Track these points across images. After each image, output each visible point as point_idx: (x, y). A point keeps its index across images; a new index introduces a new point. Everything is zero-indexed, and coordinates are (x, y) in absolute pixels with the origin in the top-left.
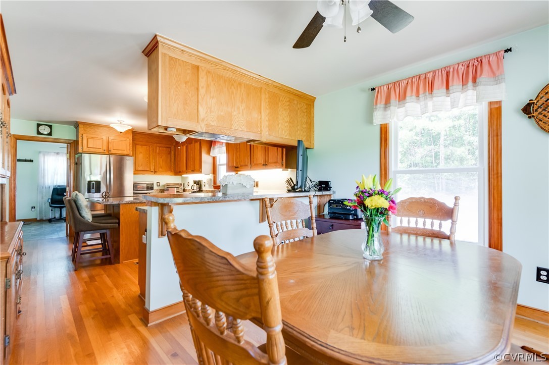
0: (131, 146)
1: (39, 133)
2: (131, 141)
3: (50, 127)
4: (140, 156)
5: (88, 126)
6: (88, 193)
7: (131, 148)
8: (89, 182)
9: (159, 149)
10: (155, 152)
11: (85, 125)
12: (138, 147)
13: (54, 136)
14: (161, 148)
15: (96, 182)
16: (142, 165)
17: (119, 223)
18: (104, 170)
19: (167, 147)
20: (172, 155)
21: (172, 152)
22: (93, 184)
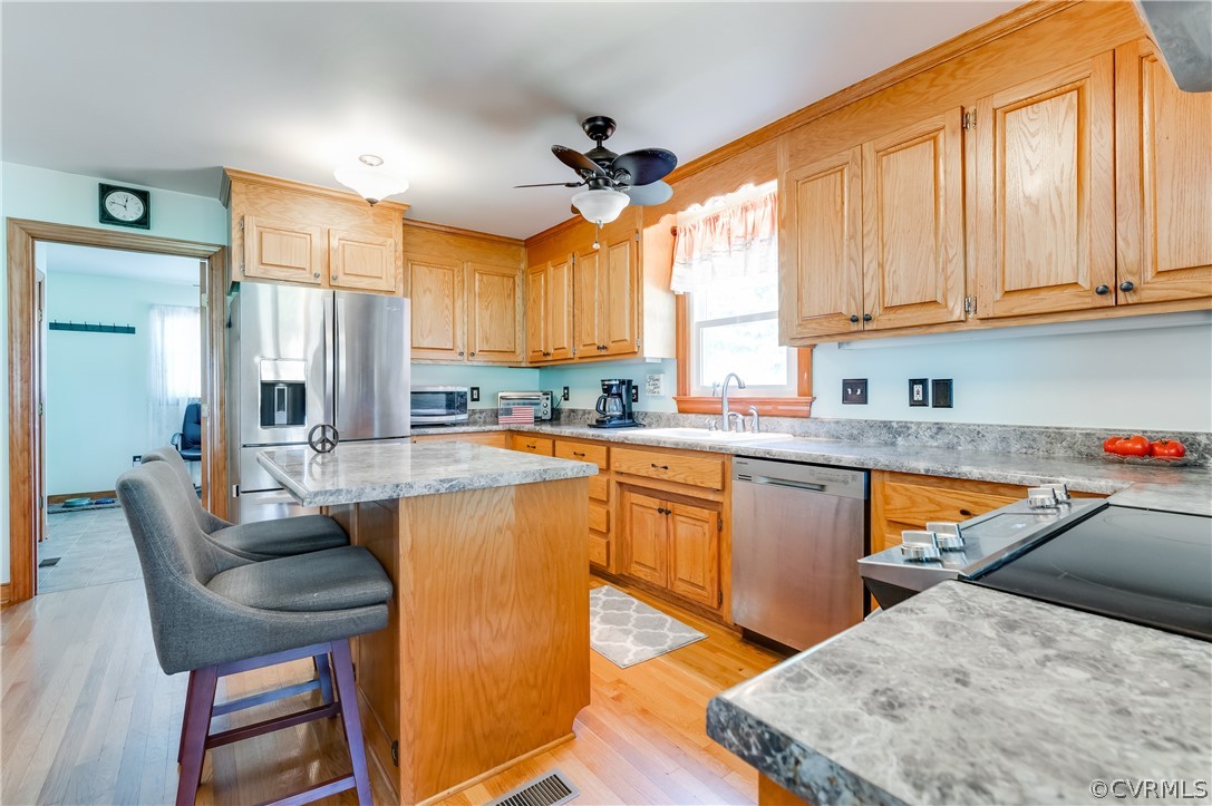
0: (400, 263)
1: (106, 217)
2: (401, 247)
3: (144, 196)
4: (427, 301)
5: (261, 189)
6: (263, 424)
7: (401, 270)
8: (267, 387)
9: (481, 281)
10: (469, 291)
11: (252, 182)
12: (420, 271)
13: (158, 229)
14: (484, 277)
15: (291, 385)
16: (430, 331)
17: (393, 601)
18: (316, 342)
19: (504, 276)
20: (519, 301)
21: (519, 293)
22: (281, 392)
